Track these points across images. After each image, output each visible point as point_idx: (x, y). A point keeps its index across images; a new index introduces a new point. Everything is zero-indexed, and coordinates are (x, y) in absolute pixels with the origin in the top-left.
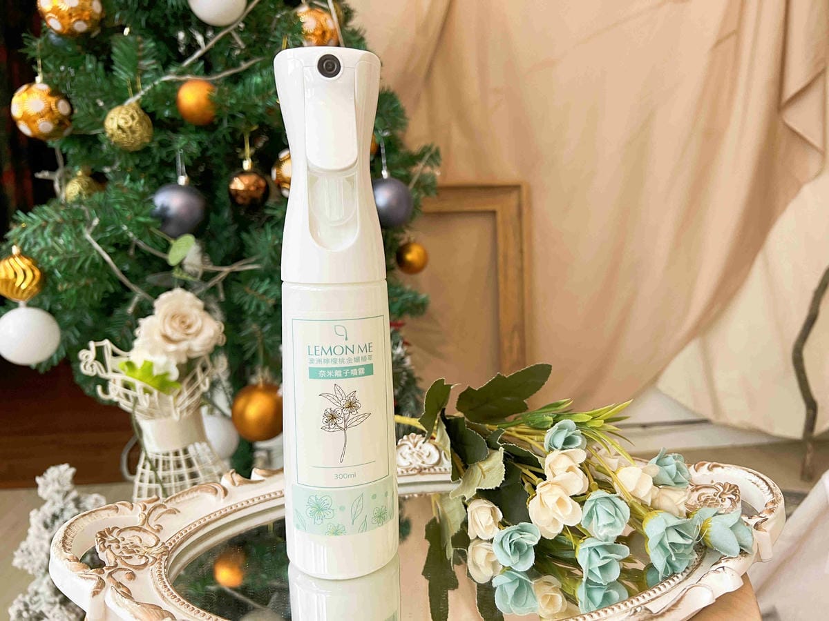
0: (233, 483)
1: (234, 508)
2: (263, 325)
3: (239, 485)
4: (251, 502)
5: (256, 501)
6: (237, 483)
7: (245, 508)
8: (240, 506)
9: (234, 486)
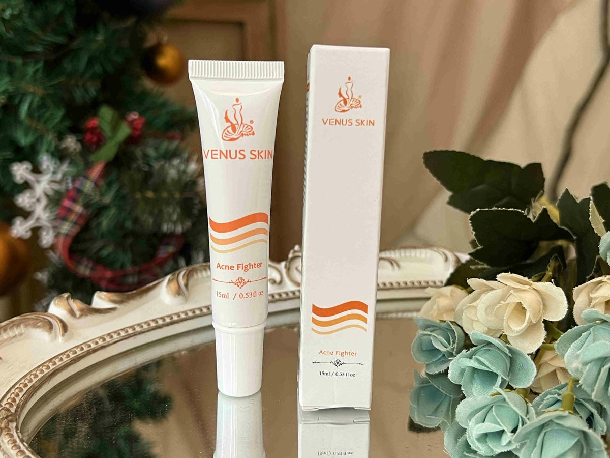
0: (72, 313)
1: (86, 349)
3: (81, 316)
4: (108, 339)
5: (115, 337)
6: (78, 314)
7: (103, 347)
8: (93, 346)
9: (73, 318)
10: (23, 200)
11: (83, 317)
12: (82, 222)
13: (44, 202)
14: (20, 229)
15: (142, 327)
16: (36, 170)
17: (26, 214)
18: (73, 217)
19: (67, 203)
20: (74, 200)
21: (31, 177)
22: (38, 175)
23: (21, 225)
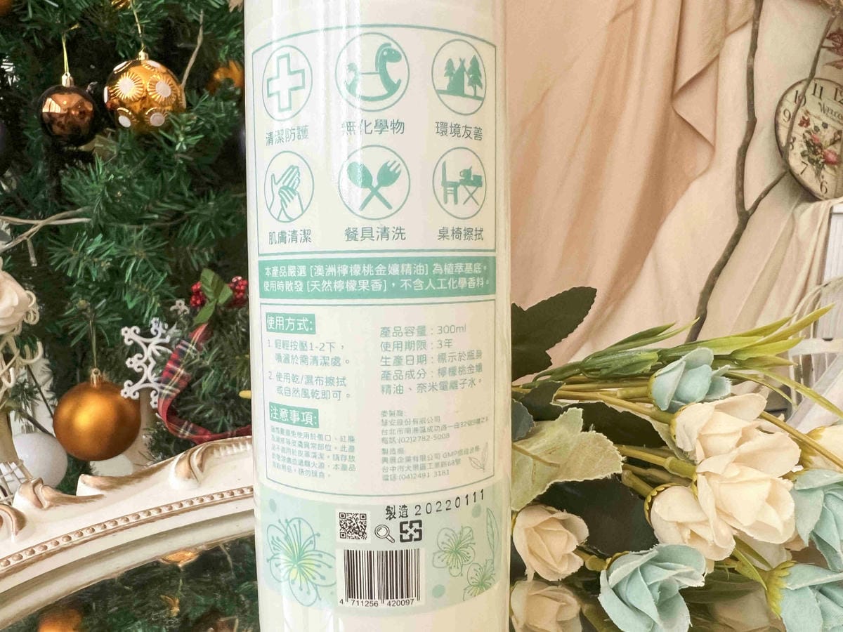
0: (38, 503)
1: (38, 552)
2: (95, 300)
3: (50, 506)
4: (75, 538)
5: (87, 534)
6: (46, 504)
7: (63, 549)
8: (51, 547)
9: (38, 509)
10: (133, 363)
11: (52, 508)
12: (184, 384)
13: (153, 364)
14: (129, 390)
15: (128, 520)
17: (135, 377)
18: (175, 379)
19: (170, 365)
20: (178, 364)
21: (140, 340)
22: (146, 339)
23: (130, 387)
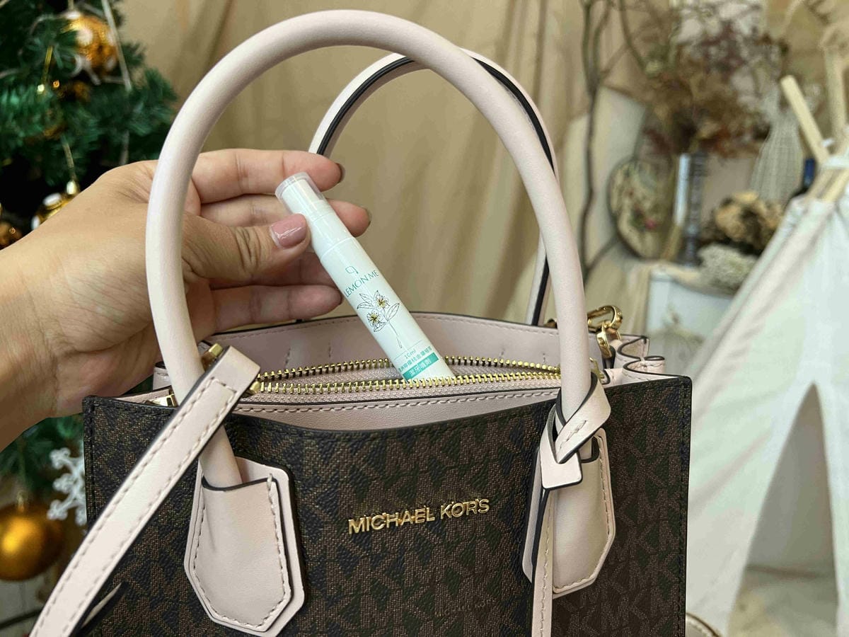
10: (61, 484)
13: (81, 483)
14: (57, 511)
16: (74, 454)
17: (62, 497)
21: (68, 462)
22: (74, 459)
23: (57, 508)
